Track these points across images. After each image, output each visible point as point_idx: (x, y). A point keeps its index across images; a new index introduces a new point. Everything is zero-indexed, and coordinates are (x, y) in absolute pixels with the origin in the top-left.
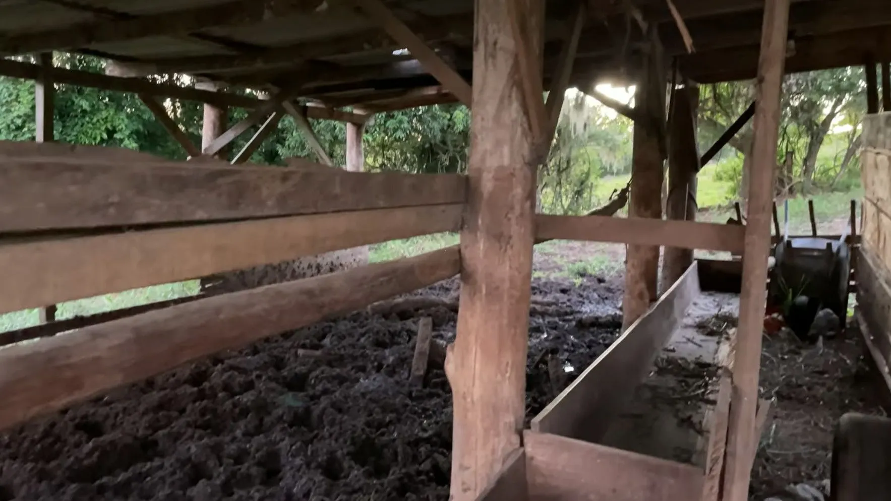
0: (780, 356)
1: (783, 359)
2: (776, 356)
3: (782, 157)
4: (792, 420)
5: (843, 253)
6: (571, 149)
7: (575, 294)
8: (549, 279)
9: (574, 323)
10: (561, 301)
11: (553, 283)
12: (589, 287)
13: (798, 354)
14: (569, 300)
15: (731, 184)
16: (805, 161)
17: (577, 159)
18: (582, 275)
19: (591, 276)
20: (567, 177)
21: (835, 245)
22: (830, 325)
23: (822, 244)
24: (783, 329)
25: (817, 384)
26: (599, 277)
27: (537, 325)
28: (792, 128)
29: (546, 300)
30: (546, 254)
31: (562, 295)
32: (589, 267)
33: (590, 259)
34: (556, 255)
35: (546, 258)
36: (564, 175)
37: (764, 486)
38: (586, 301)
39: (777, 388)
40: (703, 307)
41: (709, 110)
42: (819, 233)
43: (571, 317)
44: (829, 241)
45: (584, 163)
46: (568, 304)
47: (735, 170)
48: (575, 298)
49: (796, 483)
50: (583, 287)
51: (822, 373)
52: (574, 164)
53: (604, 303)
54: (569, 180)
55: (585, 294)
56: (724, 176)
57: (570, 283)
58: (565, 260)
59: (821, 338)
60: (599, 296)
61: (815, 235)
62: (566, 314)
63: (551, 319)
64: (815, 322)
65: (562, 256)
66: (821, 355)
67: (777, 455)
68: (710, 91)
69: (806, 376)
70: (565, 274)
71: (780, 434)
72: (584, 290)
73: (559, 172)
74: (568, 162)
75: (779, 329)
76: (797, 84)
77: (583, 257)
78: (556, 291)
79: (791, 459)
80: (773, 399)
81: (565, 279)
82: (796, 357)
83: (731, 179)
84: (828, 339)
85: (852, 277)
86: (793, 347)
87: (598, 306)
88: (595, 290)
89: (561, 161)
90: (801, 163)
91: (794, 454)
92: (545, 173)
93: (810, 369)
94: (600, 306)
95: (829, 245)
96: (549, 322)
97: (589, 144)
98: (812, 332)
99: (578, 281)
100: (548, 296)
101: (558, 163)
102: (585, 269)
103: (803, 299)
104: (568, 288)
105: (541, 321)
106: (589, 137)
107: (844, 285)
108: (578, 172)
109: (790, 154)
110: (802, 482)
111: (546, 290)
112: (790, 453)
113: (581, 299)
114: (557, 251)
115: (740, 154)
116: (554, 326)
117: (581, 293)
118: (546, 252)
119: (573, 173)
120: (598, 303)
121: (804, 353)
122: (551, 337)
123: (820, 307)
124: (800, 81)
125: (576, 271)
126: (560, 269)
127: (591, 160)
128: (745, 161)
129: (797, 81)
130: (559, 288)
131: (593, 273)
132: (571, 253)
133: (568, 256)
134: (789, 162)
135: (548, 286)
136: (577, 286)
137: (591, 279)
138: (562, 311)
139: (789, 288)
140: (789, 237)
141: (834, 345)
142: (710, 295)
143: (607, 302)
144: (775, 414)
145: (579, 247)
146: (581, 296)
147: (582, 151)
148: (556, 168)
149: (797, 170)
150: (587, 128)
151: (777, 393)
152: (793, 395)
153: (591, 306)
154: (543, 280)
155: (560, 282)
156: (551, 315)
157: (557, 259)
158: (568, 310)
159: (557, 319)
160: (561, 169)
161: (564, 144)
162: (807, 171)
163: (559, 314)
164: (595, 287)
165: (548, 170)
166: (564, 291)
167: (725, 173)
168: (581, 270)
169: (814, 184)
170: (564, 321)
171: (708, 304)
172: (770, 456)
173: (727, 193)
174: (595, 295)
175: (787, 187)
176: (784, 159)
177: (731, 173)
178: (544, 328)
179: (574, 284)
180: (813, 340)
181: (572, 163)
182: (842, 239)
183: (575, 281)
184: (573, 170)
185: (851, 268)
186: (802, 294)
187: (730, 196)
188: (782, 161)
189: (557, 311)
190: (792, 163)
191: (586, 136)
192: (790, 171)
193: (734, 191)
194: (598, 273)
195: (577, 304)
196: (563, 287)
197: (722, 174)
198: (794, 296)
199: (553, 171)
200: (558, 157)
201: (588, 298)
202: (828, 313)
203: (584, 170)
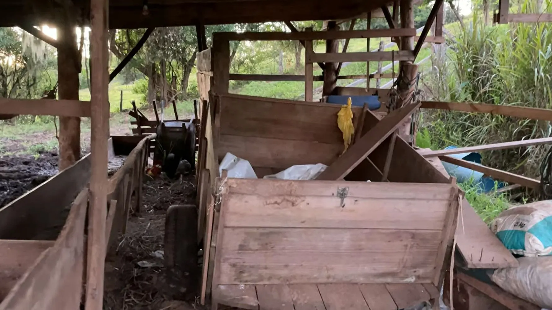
0: (159, 187)
1: (160, 189)
2: (156, 188)
3: (170, 79)
4: (159, 219)
5: (192, 129)
6: (35, 70)
7: (34, 165)
8: (15, 156)
9: (31, 182)
10: (23, 169)
11: (18, 158)
12: (44, 159)
13: (169, 185)
14: (29, 169)
15: (143, 95)
16: (183, 81)
17: (40, 78)
18: (40, 152)
19: (47, 152)
20: (35, 90)
21: (187, 125)
22: (187, 168)
23: (180, 125)
24: (162, 173)
25: (177, 200)
26: (53, 153)
27: (2, 186)
28: (174, 62)
29: (11, 169)
30: (15, 141)
31: (24, 166)
32: (45, 147)
33: (48, 142)
34: (23, 141)
35: (16, 143)
36: (32, 88)
37: (138, 256)
38: (41, 168)
39: (154, 205)
40: (114, 164)
41: (126, 50)
42: (179, 119)
43: (30, 179)
44: (183, 122)
45: (47, 80)
46: (28, 170)
47: (144, 86)
48: (34, 167)
49: (155, 251)
50: (40, 160)
51: (179, 194)
52: (39, 81)
53: (54, 168)
54: (36, 92)
55: (41, 164)
56: (139, 90)
57: (30, 157)
58: (30, 144)
59: (181, 176)
60: (51, 164)
61: (177, 120)
62: (26, 177)
63: (13, 181)
64: (179, 167)
65: (28, 141)
66: (181, 184)
67: (147, 239)
68: (126, 38)
69: (171, 196)
70: (29, 152)
71: (151, 228)
72: (41, 161)
73: (28, 86)
74: (34, 80)
75: (160, 173)
76: (173, 37)
77: (44, 141)
78: (20, 164)
79: (155, 239)
80: (151, 211)
81: (28, 155)
82: (167, 187)
83: (143, 92)
84: (185, 176)
85: (197, 142)
86: (166, 182)
87: (50, 170)
88: (48, 161)
89: (29, 79)
90: (180, 82)
91: (157, 237)
92: (18, 87)
93: (174, 192)
94: (51, 171)
95: (184, 125)
96: (11, 183)
97: (49, 68)
98: (177, 172)
99: (37, 156)
100: (14, 167)
101: (27, 80)
102: (43, 149)
103: (171, 155)
104: (30, 161)
105: (6, 183)
106: (49, 63)
107: (193, 146)
108: (43, 87)
109: (175, 78)
110: (159, 249)
111: (12, 163)
112: (155, 236)
113: (38, 167)
114: (25, 138)
115: (146, 77)
116: (15, 185)
117: (39, 163)
118: (16, 139)
119: (38, 87)
120: (51, 169)
121: (172, 184)
122: (12, 192)
123: (181, 159)
124: (175, 35)
125: (36, 150)
126: (24, 149)
127: (51, 79)
128: (149, 81)
129: (173, 34)
130: (22, 161)
131: (49, 150)
132: (35, 139)
133: (32, 141)
134: (174, 82)
135: (14, 161)
136: (36, 159)
137: (47, 154)
138: (22, 175)
139: (164, 149)
140: (163, 121)
141: (188, 178)
142: (120, 157)
143: (56, 167)
144: (150, 218)
145: (41, 135)
146: (38, 165)
147: (44, 73)
148: (26, 84)
149: (179, 87)
150: (46, 57)
151: (154, 207)
152: (162, 207)
153: (45, 171)
154: (11, 157)
155: (24, 157)
156: (13, 179)
157: (24, 144)
158: (27, 174)
159: (18, 181)
160: (30, 84)
161: (30, 68)
162: (184, 88)
163: (20, 178)
164: (48, 159)
165: (19, 85)
166: (26, 163)
167: (139, 88)
168: (40, 150)
169: (188, 95)
170: (24, 181)
171: (118, 162)
172: (143, 239)
173: (141, 100)
174: (49, 164)
175: (174, 97)
176: (171, 80)
177: (142, 88)
178: (8, 187)
179: (34, 158)
180: (178, 177)
181: (37, 80)
182: (191, 122)
183: (34, 156)
184: (38, 84)
185: (197, 137)
186: (171, 153)
187: (143, 102)
188: (170, 82)
189: (18, 176)
190: (176, 83)
191: (46, 62)
192: (175, 88)
193: (145, 99)
194: (52, 150)
195: (35, 170)
196: (25, 160)
197: (137, 88)
198: (167, 154)
199: (24, 86)
200: (26, 77)
201: (43, 166)
202: (186, 162)
203: (46, 85)
